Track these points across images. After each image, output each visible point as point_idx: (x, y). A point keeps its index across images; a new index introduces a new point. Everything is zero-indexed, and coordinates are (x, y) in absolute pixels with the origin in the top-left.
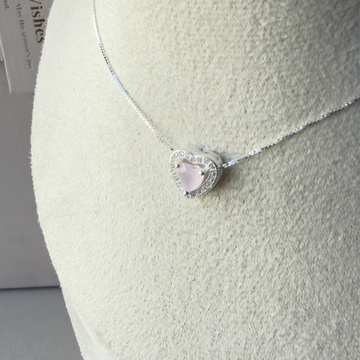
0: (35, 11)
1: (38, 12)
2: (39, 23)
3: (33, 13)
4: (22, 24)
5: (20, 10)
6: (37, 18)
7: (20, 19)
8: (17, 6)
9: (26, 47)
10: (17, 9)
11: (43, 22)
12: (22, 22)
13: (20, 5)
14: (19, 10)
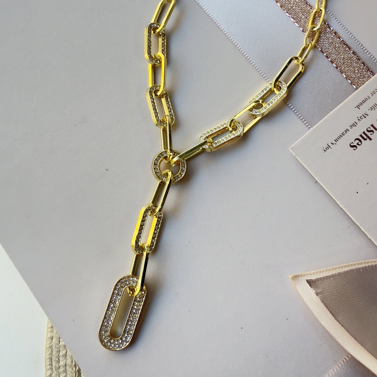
0: (372, 129)
1: (372, 131)
2: (365, 137)
3: (369, 128)
5: (364, 118)
6: (368, 134)
7: (357, 121)
8: (365, 114)
9: (339, 138)
10: (363, 115)
11: (368, 139)
12: (355, 124)
13: (367, 115)
14: (363, 116)
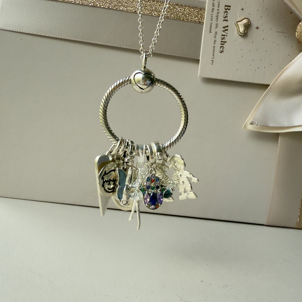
0: (223, 37)
2: (223, 43)
4: (215, 42)
5: (216, 35)
6: (223, 40)
7: (215, 39)
9: (214, 53)
13: (217, 32)
